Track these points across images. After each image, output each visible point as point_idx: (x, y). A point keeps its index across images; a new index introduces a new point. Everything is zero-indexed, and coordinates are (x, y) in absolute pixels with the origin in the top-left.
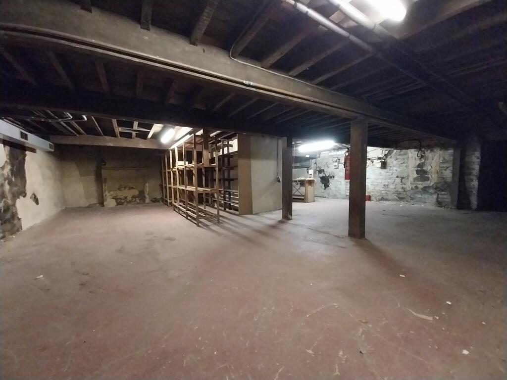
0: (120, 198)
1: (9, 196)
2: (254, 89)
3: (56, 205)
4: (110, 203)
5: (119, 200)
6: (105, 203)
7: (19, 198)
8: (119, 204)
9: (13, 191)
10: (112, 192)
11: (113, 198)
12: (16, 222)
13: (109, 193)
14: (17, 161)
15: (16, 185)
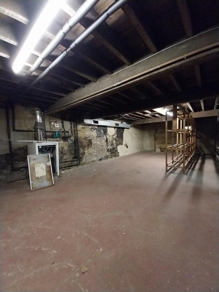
0: (162, 148)
1: (115, 144)
2: (124, 85)
3: (137, 149)
4: (158, 150)
5: (162, 149)
6: (156, 150)
7: (119, 145)
8: (162, 151)
9: (117, 143)
10: (159, 145)
11: (159, 148)
12: (117, 153)
13: (158, 145)
14: (120, 133)
15: (119, 141)
